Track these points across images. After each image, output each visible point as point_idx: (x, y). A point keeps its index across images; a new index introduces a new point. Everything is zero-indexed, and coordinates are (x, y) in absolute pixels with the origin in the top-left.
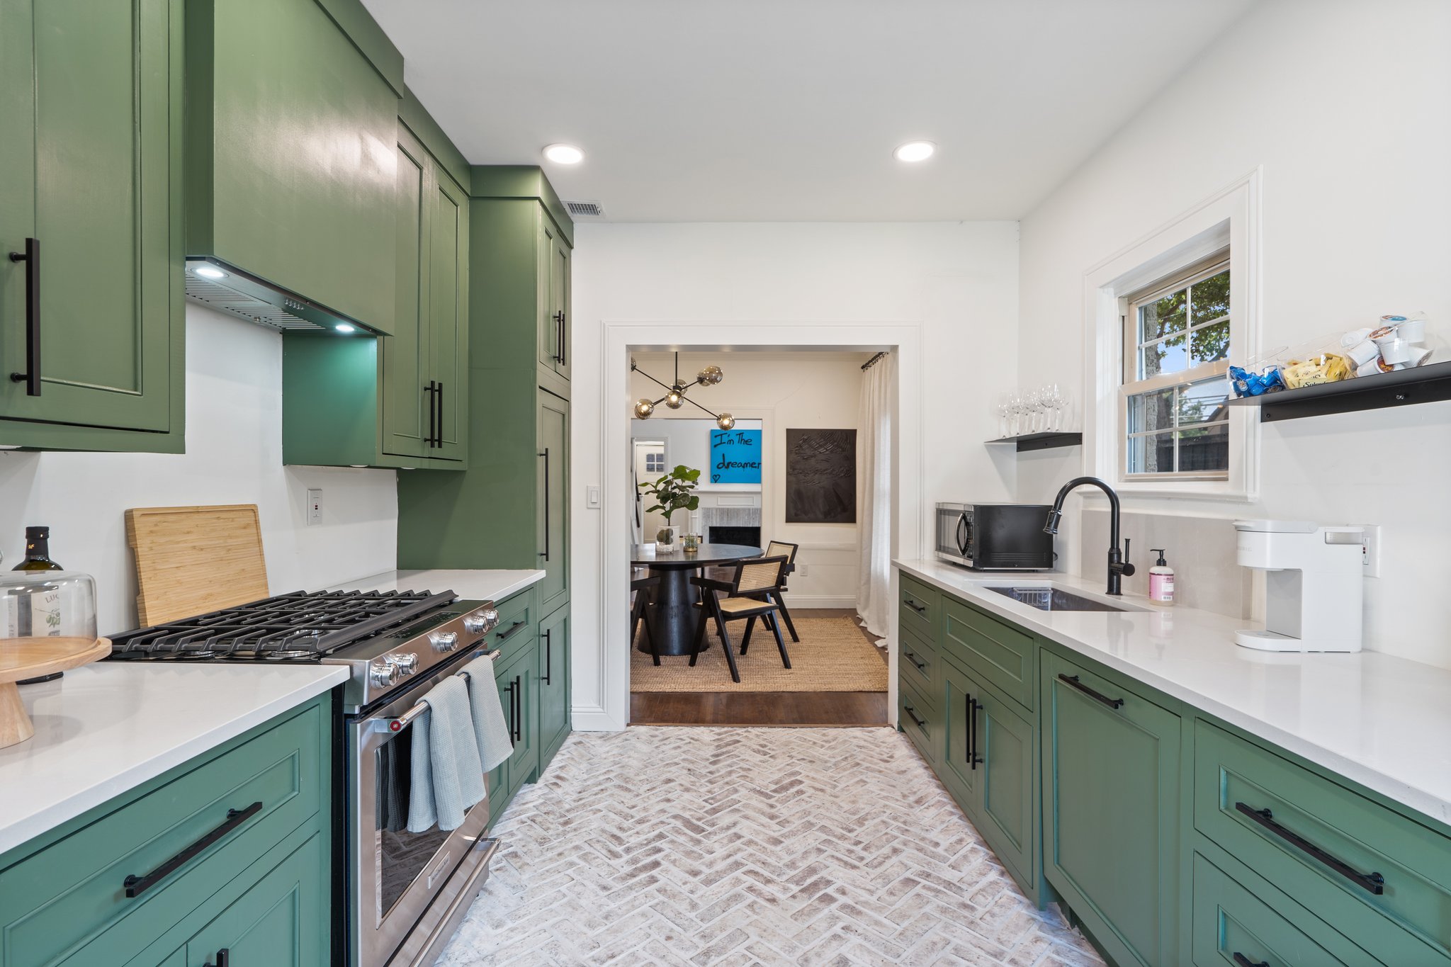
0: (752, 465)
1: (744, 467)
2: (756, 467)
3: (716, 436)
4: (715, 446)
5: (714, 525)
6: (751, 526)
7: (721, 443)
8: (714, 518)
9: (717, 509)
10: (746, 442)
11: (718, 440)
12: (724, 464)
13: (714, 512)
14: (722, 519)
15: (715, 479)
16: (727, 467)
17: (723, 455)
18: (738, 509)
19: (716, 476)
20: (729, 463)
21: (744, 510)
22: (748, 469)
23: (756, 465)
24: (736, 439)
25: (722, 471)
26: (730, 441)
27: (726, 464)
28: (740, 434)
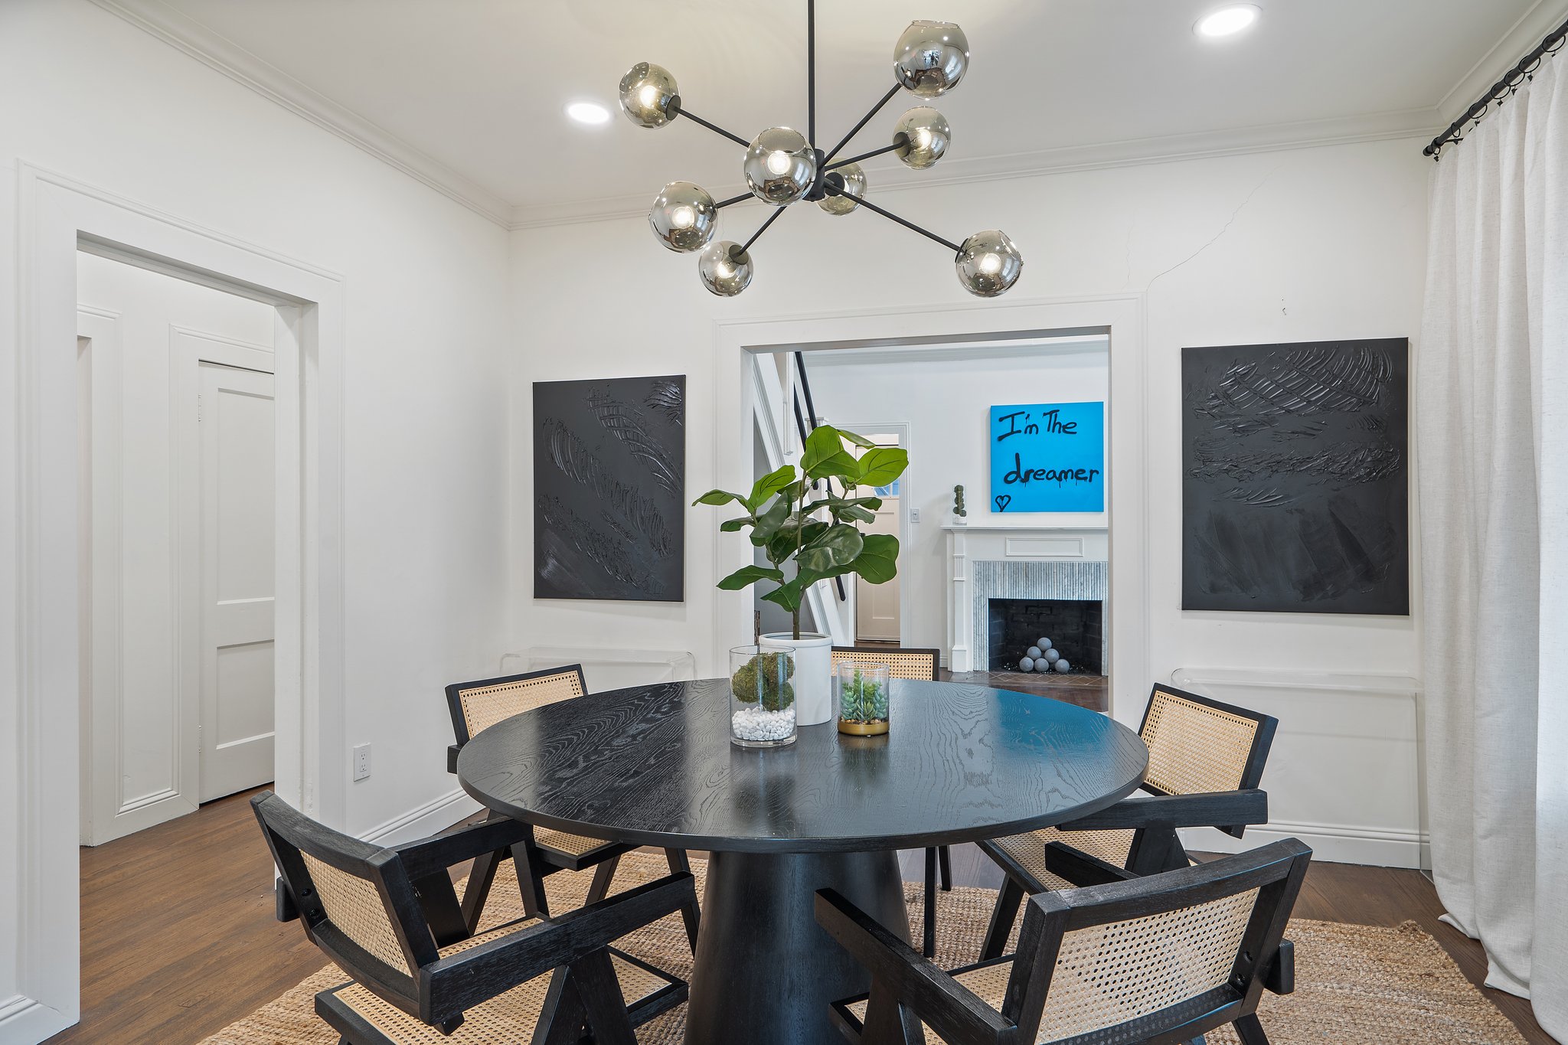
0: (1078, 475)
1: (1060, 479)
2: (1085, 478)
3: (1001, 420)
4: (1001, 438)
5: (1000, 595)
6: (1076, 598)
7: (1013, 432)
8: (999, 582)
9: (1004, 564)
10: (1064, 429)
11: (1006, 427)
12: (1018, 473)
13: (999, 569)
14: (1015, 583)
15: (1001, 504)
16: (1025, 480)
17: (1017, 455)
18: (1050, 565)
19: (1002, 498)
20: (1028, 473)
21: (1061, 565)
22: (1070, 483)
23: (1087, 474)
24: (1043, 423)
25: (1015, 489)
26: (1031, 427)
27: (1023, 476)
28: (1051, 413)
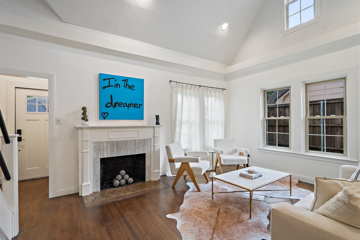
0: (135, 105)
1: (128, 107)
2: (137, 107)
3: (104, 80)
4: (104, 88)
5: (106, 156)
6: (137, 153)
7: (109, 86)
8: (105, 151)
9: (107, 142)
10: (130, 87)
11: (106, 83)
12: (111, 103)
13: (105, 145)
14: (112, 150)
15: (104, 116)
16: (115, 106)
17: (111, 96)
18: (127, 141)
19: (105, 114)
20: (116, 104)
21: (131, 141)
22: (132, 108)
23: (138, 106)
24: (122, 84)
25: (110, 110)
26: (117, 85)
27: (113, 104)
28: (125, 80)
